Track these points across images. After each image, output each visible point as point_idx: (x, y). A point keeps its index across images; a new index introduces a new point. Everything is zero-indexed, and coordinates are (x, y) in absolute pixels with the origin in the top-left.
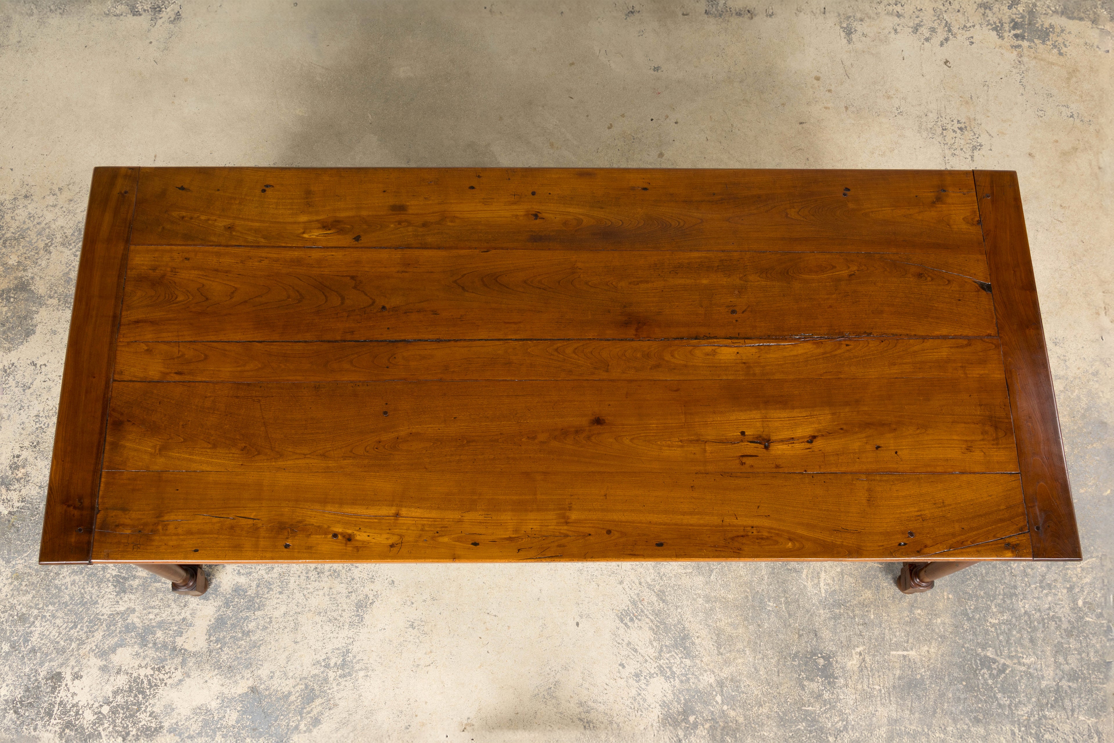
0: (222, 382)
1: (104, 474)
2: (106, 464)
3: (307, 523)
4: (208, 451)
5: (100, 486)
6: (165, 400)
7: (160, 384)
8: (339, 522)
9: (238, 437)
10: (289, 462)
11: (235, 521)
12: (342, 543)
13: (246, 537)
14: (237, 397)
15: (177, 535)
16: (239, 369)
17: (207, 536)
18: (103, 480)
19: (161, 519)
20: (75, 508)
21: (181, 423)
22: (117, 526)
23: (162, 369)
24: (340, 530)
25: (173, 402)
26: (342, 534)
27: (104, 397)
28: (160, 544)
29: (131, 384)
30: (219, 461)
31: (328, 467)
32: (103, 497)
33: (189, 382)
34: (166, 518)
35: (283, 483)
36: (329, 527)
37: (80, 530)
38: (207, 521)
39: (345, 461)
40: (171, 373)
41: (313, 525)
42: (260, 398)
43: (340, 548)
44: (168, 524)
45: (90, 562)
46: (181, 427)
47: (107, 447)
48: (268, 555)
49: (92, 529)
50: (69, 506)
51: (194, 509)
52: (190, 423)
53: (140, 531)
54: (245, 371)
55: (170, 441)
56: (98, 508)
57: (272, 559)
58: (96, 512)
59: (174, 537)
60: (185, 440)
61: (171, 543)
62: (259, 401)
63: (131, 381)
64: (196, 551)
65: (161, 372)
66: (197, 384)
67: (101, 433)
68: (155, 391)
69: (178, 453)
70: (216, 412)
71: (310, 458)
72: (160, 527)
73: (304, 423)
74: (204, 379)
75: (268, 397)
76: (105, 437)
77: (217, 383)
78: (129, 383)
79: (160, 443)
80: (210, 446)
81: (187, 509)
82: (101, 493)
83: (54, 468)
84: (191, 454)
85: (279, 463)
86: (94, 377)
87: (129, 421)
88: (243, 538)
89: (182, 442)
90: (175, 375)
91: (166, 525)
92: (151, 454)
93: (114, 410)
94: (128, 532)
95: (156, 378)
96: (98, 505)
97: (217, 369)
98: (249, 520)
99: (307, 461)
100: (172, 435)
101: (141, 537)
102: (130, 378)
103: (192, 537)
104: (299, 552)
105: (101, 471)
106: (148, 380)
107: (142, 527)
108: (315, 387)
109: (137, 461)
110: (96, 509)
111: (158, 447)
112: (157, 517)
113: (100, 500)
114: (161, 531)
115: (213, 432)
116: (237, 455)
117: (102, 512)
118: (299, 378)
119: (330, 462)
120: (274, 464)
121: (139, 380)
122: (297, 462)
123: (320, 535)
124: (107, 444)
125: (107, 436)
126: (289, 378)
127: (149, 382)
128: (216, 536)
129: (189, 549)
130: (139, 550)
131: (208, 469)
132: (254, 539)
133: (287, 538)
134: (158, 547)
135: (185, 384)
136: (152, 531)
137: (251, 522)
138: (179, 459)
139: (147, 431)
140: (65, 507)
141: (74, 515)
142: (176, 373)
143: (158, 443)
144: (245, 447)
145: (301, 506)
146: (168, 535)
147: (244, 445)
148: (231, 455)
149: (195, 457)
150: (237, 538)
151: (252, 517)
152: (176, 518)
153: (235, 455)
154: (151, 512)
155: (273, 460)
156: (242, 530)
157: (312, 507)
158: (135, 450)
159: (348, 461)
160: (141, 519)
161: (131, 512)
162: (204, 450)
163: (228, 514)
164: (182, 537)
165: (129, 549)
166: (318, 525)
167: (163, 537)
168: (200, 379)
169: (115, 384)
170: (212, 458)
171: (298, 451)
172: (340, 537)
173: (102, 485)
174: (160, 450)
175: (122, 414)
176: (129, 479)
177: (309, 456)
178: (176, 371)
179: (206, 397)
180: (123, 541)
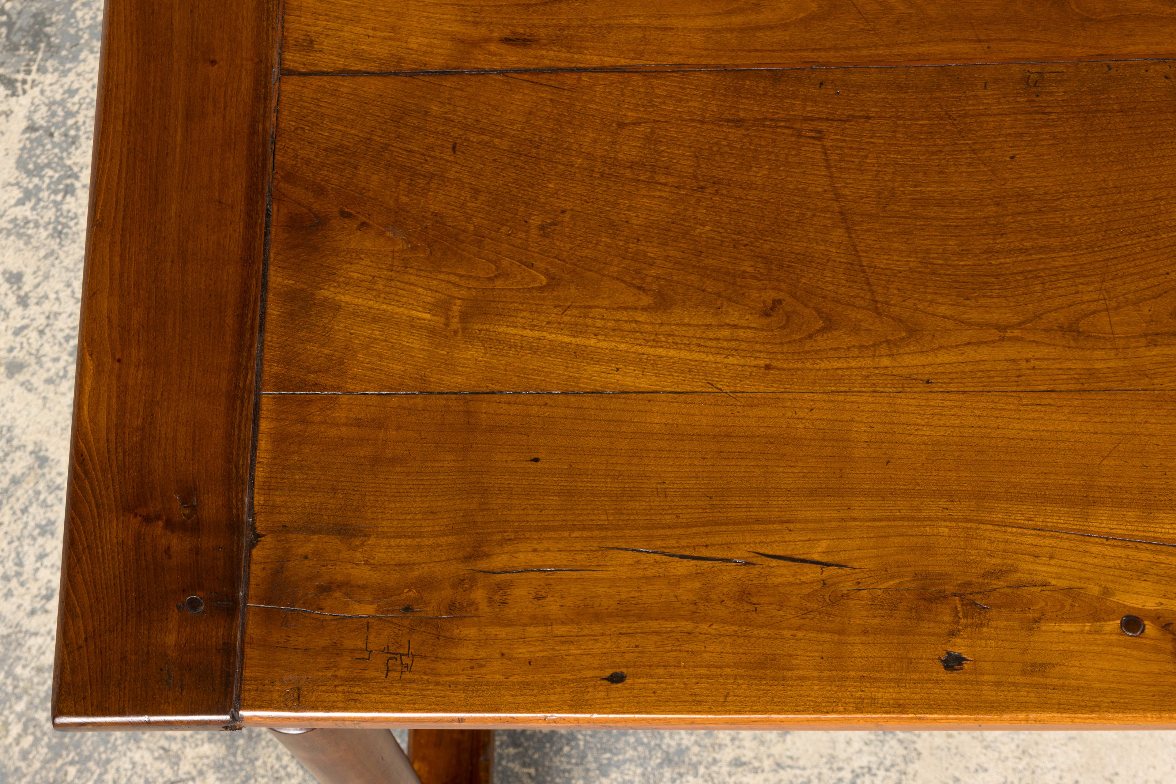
0: (679, 69)
1: (265, 401)
2: (271, 369)
3: (1025, 577)
4: (641, 317)
5: (255, 447)
6: (473, 137)
7: (449, 82)
8: (1142, 574)
9: (746, 266)
10: (943, 357)
11: (755, 571)
12: (1158, 650)
13: (799, 628)
14: (738, 123)
15: (545, 620)
16: (737, 20)
17: (653, 625)
18: (265, 425)
19: (483, 564)
20: (170, 525)
21: (536, 221)
22: (326, 589)
23: (456, 28)
24: (1151, 604)
25: (504, 144)
26: (1156, 617)
27: (253, 131)
28: (483, 653)
29: (346, 85)
30: (684, 354)
31: (1091, 373)
32: (268, 488)
33: (557, 71)
34: (498, 561)
35: (926, 431)
36: (1107, 592)
37: (194, 604)
38: (650, 573)
39: (1155, 351)
40: (487, 40)
41: (1045, 584)
42: (823, 126)
43: (1155, 668)
44: (510, 584)
45: (234, 718)
46: (534, 233)
47: (274, 311)
48: (885, 694)
49: (235, 600)
50: (148, 520)
51: (601, 528)
52: (567, 217)
53: (408, 609)
54: (758, 28)
55: (499, 283)
56: (253, 527)
57: (900, 707)
58: (245, 541)
59: (533, 631)
60: (554, 282)
61: (522, 652)
62: (820, 135)
63: (344, 73)
64: (617, 678)
65: (453, 38)
66: (585, 77)
67: (248, 261)
68: (435, 108)
69: (532, 327)
70: (662, 179)
71: (1020, 339)
72: (479, 595)
73: (992, 210)
74: (608, 61)
75: (850, 118)
76: (265, 275)
77: (659, 72)
78: (339, 80)
79: (463, 293)
80: (646, 300)
81: (573, 528)
82: (260, 473)
83: (87, 388)
84: (576, 330)
85: (908, 360)
86: (213, 62)
87: (345, 215)
88: (787, 634)
89: (541, 289)
90: (503, 49)
91: (500, 587)
92: (432, 332)
93: (290, 177)
94: (367, 610)
95: (438, 61)
96: (253, 515)
97: (654, 22)
98: (806, 567)
99: (1011, 351)
100: (506, 263)
101: (412, 630)
102: (341, 63)
103: (597, 628)
104: (998, 684)
105: (258, 396)
106: (406, 66)
107: (413, 594)
108: (1026, 80)
109: (381, 357)
110: (246, 531)
111: (457, 308)
112: (467, 559)
113: (259, 499)
114: (484, 607)
115: (653, 251)
116: (750, 334)
117: (268, 541)
118: (962, 48)
119: (1099, 354)
120: (886, 362)
121: (373, 67)
122: (972, 354)
123: (1073, 620)
124: (271, 296)
125: (272, 271)
126: (924, 49)
127: (412, 74)
128: (689, 626)
129: (589, 673)
130: (407, 676)
131: (644, 384)
132: (826, 636)
133: (952, 634)
134: (475, 664)
135: (543, 78)
136: (452, 607)
137: (812, 573)
138: (534, 351)
139: (414, 248)
140: (135, 522)
141: (167, 551)
142: (506, 41)
143: (454, 291)
144: (777, 303)
145: (995, 517)
146: (510, 623)
147: (774, 295)
148: (726, 332)
149: (593, 342)
150: (763, 632)
151: (816, 557)
152: (536, 560)
153: (741, 333)
154: (442, 540)
155: (884, 350)
156: (781, 605)
157: (1039, 522)
158: (375, 320)
159: (1166, 350)
160: (410, 565)
161: (372, 541)
162: (625, 315)
163: (728, 546)
164: (561, 630)
165: (371, 674)
166: (1064, 584)
167: (493, 631)
168: (593, 59)
169: (290, 86)
170: (657, 343)
171: (974, 316)
172: (1150, 628)
173: (263, 444)
174: (464, 317)
175: (320, 191)
176: (358, 423)
177: (1017, 333)
178: (507, 33)
179: (622, 125)
180: (348, 643)
